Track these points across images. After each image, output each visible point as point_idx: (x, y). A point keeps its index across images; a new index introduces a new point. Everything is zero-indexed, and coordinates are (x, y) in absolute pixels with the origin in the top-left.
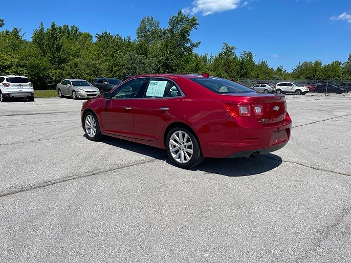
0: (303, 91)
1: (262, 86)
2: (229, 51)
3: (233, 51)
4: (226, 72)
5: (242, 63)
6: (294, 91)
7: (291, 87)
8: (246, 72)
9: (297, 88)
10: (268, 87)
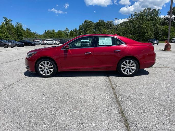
0: (58, 43)
1: (37, 41)
2: (7, 22)
3: (11, 22)
4: (10, 34)
5: (18, 29)
6: (54, 43)
7: (52, 42)
8: (21, 34)
9: (55, 42)
10: (40, 42)
